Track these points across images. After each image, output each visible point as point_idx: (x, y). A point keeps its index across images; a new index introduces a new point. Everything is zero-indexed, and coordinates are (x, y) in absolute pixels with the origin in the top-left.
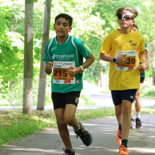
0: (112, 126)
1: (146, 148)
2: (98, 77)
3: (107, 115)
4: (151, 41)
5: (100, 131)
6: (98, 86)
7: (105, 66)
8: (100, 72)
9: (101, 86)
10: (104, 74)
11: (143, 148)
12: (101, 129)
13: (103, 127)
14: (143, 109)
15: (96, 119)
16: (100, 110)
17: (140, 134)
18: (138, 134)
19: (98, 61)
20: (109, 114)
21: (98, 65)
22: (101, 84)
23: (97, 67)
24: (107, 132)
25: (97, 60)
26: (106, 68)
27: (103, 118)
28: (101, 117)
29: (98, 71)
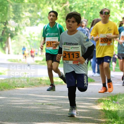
1: (60, 123)
2: (5, 43)
3: (16, 87)
5: (9, 105)
6: (5, 53)
7: (13, 31)
8: (8, 37)
9: (9, 53)
10: (12, 40)
11: (56, 123)
12: (9, 102)
13: (11, 99)
14: (56, 79)
15: (4, 90)
16: (7, 81)
17: (53, 107)
19: (5, 25)
20: (19, 86)
21: (6, 30)
22: (9, 51)
23: (4, 32)
24: (16, 105)
26: (14, 33)
27: (12, 89)
28: (9, 88)
29: (6, 36)
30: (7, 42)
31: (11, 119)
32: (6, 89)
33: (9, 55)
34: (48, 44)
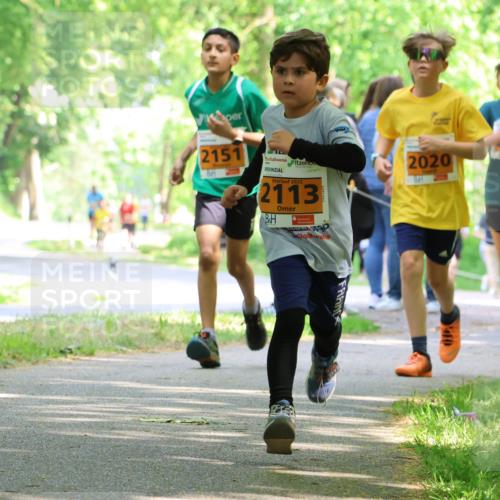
0: (86, 399)
2: (17, 175)
3: (62, 352)
4: (254, 15)
6: (17, 215)
7: (49, 127)
8: (29, 153)
9: (32, 217)
10: (46, 162)
13: (41, 402)
15: (13, 366)
16: (28, 329)
17: (212, 434)
18: (201, 433)
19: (16, 103)
20: (72, 347)
21: (20, 122)
22: (32, 207)
25: (15, 98)
27: (45, 362)
28: (33, 359)
29: (19, 146)
30: (25, 172)
31: (43, 480)
32: (20, 361)
33: (33, 223)
34: (206, 157)
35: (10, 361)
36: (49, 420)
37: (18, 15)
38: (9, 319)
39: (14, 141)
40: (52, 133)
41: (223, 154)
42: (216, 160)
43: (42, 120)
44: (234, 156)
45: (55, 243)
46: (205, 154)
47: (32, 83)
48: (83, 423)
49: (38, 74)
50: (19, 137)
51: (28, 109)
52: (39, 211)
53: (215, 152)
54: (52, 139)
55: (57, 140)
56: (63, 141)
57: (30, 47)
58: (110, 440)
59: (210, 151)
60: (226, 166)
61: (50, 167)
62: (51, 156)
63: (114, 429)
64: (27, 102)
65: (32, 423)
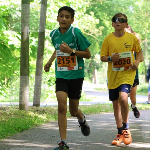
0: (106, 121)
2: (92, 74)
3: (101, 111)
4: (143, 40)
6: (92, 83)
7: (99, 64)
8: (94, 69)
9: (95, 83)
15: (90, 114)
17: (133, 129)
19: (92, 59)
21: (93, 63)
22: (95, 81)
27: (97, 114)
28: (95, 113)
29: (92, 68)
30: (94, 73)
31: (97, 139)
32: (92, 113)
33: (95, 84)
34: (59, 62)
35: (90, 113)
36: (98, 126)
37: (93, 40)
38: (90, 104)
39: (91, 67)
40: (99, 65)
41: (67, 60)
42: (64, 63)
43: (97, 62)
44: (71, 61)
45: (100, 88)
46: (59, 60)
47: (95, 54)
48: (105, 127)
49: (96, 52)
50: (92, 66)
51: (94, 60)
52: (96, 82)
53: (63, 59)
54: (99, 66)
55: (100, 67)
56: (102, 67)
57: (95, 47)
58: (111, 130)
59: (61, 59)
60: (68, 66)
61: (99, 72)
62: (99, 70)
63: (112, 128)
64: (94, 59)
65: (94, 127)
